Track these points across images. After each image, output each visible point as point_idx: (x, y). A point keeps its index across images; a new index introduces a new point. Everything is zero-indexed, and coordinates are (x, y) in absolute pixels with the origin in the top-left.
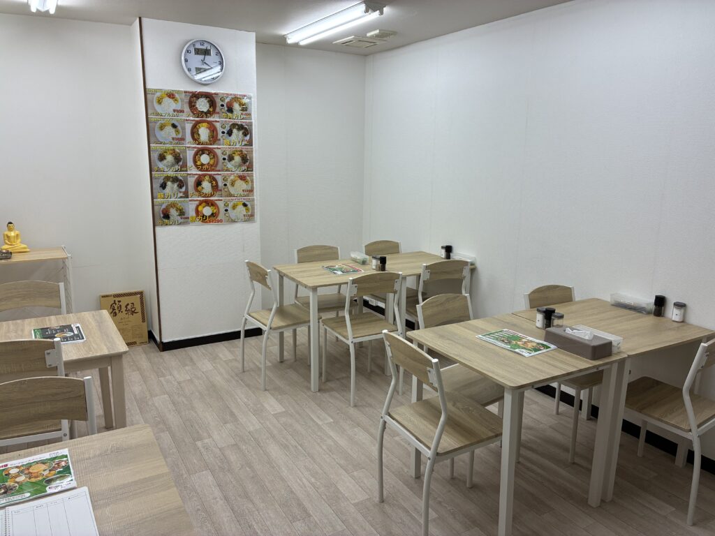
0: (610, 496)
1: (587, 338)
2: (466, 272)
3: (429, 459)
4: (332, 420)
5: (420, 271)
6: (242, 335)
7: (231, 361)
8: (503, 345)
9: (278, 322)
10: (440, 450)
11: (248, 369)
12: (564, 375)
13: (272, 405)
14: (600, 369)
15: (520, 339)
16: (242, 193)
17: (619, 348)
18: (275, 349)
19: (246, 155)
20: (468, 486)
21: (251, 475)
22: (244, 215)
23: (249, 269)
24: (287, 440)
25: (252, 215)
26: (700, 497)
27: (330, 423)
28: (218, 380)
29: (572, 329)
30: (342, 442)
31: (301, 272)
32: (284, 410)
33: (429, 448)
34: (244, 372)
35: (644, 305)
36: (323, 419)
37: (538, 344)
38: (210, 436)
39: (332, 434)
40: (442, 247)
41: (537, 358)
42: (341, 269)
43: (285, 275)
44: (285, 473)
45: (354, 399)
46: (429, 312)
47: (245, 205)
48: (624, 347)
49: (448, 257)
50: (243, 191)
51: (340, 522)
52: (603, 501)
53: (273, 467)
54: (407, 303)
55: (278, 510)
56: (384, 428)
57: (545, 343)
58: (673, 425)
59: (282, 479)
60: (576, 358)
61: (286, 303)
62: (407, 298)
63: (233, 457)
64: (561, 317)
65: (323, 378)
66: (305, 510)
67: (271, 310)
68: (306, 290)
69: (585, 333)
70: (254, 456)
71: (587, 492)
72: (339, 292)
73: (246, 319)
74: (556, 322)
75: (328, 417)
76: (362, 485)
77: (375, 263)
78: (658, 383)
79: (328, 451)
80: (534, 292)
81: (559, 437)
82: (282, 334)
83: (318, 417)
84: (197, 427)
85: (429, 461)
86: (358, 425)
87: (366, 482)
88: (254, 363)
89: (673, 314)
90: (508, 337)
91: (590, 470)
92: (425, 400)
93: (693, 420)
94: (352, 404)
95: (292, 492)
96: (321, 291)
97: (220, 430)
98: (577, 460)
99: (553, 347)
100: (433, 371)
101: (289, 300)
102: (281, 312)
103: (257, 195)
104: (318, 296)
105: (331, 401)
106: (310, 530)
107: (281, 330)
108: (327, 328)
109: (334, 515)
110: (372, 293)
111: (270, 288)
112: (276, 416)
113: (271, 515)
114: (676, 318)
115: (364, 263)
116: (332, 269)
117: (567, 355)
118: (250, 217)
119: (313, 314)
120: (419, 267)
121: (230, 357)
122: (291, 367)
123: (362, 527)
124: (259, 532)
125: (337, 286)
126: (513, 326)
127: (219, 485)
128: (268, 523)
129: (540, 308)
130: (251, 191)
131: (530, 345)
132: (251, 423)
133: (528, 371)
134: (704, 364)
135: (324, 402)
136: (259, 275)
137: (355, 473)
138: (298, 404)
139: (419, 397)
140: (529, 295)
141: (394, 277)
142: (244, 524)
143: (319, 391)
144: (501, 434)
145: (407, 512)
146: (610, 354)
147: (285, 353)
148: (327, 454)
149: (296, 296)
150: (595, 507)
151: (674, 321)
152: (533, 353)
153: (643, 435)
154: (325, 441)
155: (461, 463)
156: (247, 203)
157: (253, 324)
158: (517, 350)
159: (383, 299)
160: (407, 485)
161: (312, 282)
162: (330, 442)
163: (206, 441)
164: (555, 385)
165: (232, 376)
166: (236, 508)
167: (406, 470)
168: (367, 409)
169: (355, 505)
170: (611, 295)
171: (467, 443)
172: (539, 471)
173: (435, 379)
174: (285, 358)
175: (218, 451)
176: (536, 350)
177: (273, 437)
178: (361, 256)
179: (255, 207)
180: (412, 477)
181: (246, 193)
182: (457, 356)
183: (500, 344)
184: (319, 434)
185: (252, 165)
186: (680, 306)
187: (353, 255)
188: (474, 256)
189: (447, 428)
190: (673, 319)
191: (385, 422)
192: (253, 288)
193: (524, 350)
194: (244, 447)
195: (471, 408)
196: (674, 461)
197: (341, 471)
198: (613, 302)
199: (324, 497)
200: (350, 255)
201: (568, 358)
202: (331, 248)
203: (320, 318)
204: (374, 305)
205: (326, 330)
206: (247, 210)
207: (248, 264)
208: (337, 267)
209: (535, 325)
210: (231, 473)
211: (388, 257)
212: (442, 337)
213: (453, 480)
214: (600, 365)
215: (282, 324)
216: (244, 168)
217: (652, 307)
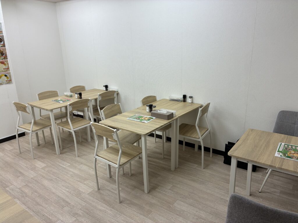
0: (177, 166)
1: (165, 113)
2: (115, 95)
3: (117, 168)
4: (69, 164)
5: (97, 97)
6: (17, 136)
7: (12, 150)
8: (137, 120)
9: (35, 128)
10: (121, 164)
11: (22, 151)
12: (160, 127)
13: (39, 164)
14: (171, 123)
15: (142, 117)
16: (3, 70)
17: (175, 115)
18: (35, 140)
19: (2, 51)
20: (130, 175)
21: (38, 195)
22: (6, 81)
23: (15, 106)
24: (51, 177)
25: (11, 80)
26: (204, 160)
27: (69, 165)
28: (8, 159)
29: (160, 111)
30: (76, 172)
31: (42, 104)
32: (46, 165)
33: (117, 164)
34: (21, 153)
35: (180, 99)
36: (66, 165)
37: (149, 118)
38: (12, 184)
39: (71, 170)
40: (104, 86)
41: (150, 123)
42: (61, 100)
43: (34, 106)
44: (54, 191)
45: (77, 154)
46: (106, 113)
47: (6, 76)
48: (177, 114)
49: (107, 90)
50: (4, 69)
51: (83, 202)
52: (175, 168)
53: (48, 190)
54: (93, 110)
55: (54, 205)
56: (96, 161)
57: (151, 117)
58: (194, 138)
59: (54, 193)
60: (163, 120)
61: (37, 119)
62: (93, 108)
63: (26, 190)
64: (155, 107)
65: (61, 148)
66: (67, 202)
67: (31, 123)
68: (47, 112)
69: (164, 111)
70: (37, 187)
71: (170, 167)
72: (61, 111)
73: (18, 129)
74: (153, 109)
75: (67, 163)
76: (89, 186)
77: (76, 96)
78: (187, 125)
79: (71, 177)
80: (143, 99)
81: (158, 150)
82: (37, 134)
83: (63, 165)
84: (4, 182)
85: (117, 169)
86: (82, 163)
87: (90, 184)
88: (25, 148)
89: (189, 100)
90: (138, 117)
91: (170, 159)
92: (110, 147)
93: (200, 135)
94: (77, 156)
95: (59, 197)
96: (54, 111)
97: (17, 181)
98: (165, 157)
99: (154, 118)
100: (115, 134)
101: (38, 117)
102: (36, 123)
103: (11, 71)
104: (54, 113)
105: (67, 157)
106: (71, 209)
107: (36, 132)
108: (60, 127)
109: (80, 200)
110: (77, 109)
111: (29, 113)
112: (42, 168)
113: (52, 208)
114: (190, 102)
115: (71, 96)
116: (57, 101)
117: (160, 120)
118: (9, 81)
119: (53, 121)
120: (96, 95)
121: (11, 148)
122: (44, 147)
123: (93, 201)
124: (48, 216)
125: (60, 108)
126: (139, 113)
127: (24, 204)
128: (52, 212)
129: (147, 105)
130: (8, 68)
131: (146, 119)
132: (31, 174)
133: (148, 128)
134: (201, 115)
135: (64, 158)
136: (21, 108)
137: (85, 182)
138: (52, 161)
139: (108, 146)
140: (142, 101)
141: (87, 101)
142: (41, 215)
143: (61, 154)
144: (142, 152)
145: (110, 190)
146: (173, 117)
147: (40, 141)
148: (71, 178)
149: (41, 116)
150: (173, 170)
151: (189, 103)
152: (148, 121)
153: (184, 143)
154: (69, 173)
155: (126, 168)
156: (7, 75)
157: (22, 131)
158: (142, 121)
159: (82, 111)
160: (107, 181)
161: (50, 107)
162: (71, 173)
163: (11, 187)
164: (154, 133)
165: (15, 157)
166: (35, 210)
167: (105, 176)
168: (84, 157)
169: (88, 194)
170: (169, 97)
171: (130, 159)
172: (153, 163)
173: (116, 137)
174: (40, 143)
175: (18, 190)
176: (149, 120)
177: (44, 177)
178: (69, 93)
179: (12, 76)
180: (108, 178)
181: (5, 70)
182: (121, 127)
183: (136, 120)
184: (65, 171)
185: (7, 56)
186: (191, 97)
187: (65, 94)
188: (117, 88)
189: (122, 156)
190: (189, 102)
191: (96, 159)
192: (19, 114)
193: (145, 121)
194: (31, 185)
195: (128, 146)
196: (194, 150)
197: (79, 183)
198: (170, 99)
199: (74, 195)
200: (64, 94)
201: (161, 121)
202: (54, 92)
203: (56, 123)
204: (77, 114)
205: (59, 127)
206: (8, 78)
207: (15, 104)
208: (59, 99)
209: (146, 111)
210: (28, 197)
211: (82, 92)
212: (114, 121)
213: (124, 175)
214: (171, 121)
215: (38, 128)
216: (2, 58)
217: (182, 99)
